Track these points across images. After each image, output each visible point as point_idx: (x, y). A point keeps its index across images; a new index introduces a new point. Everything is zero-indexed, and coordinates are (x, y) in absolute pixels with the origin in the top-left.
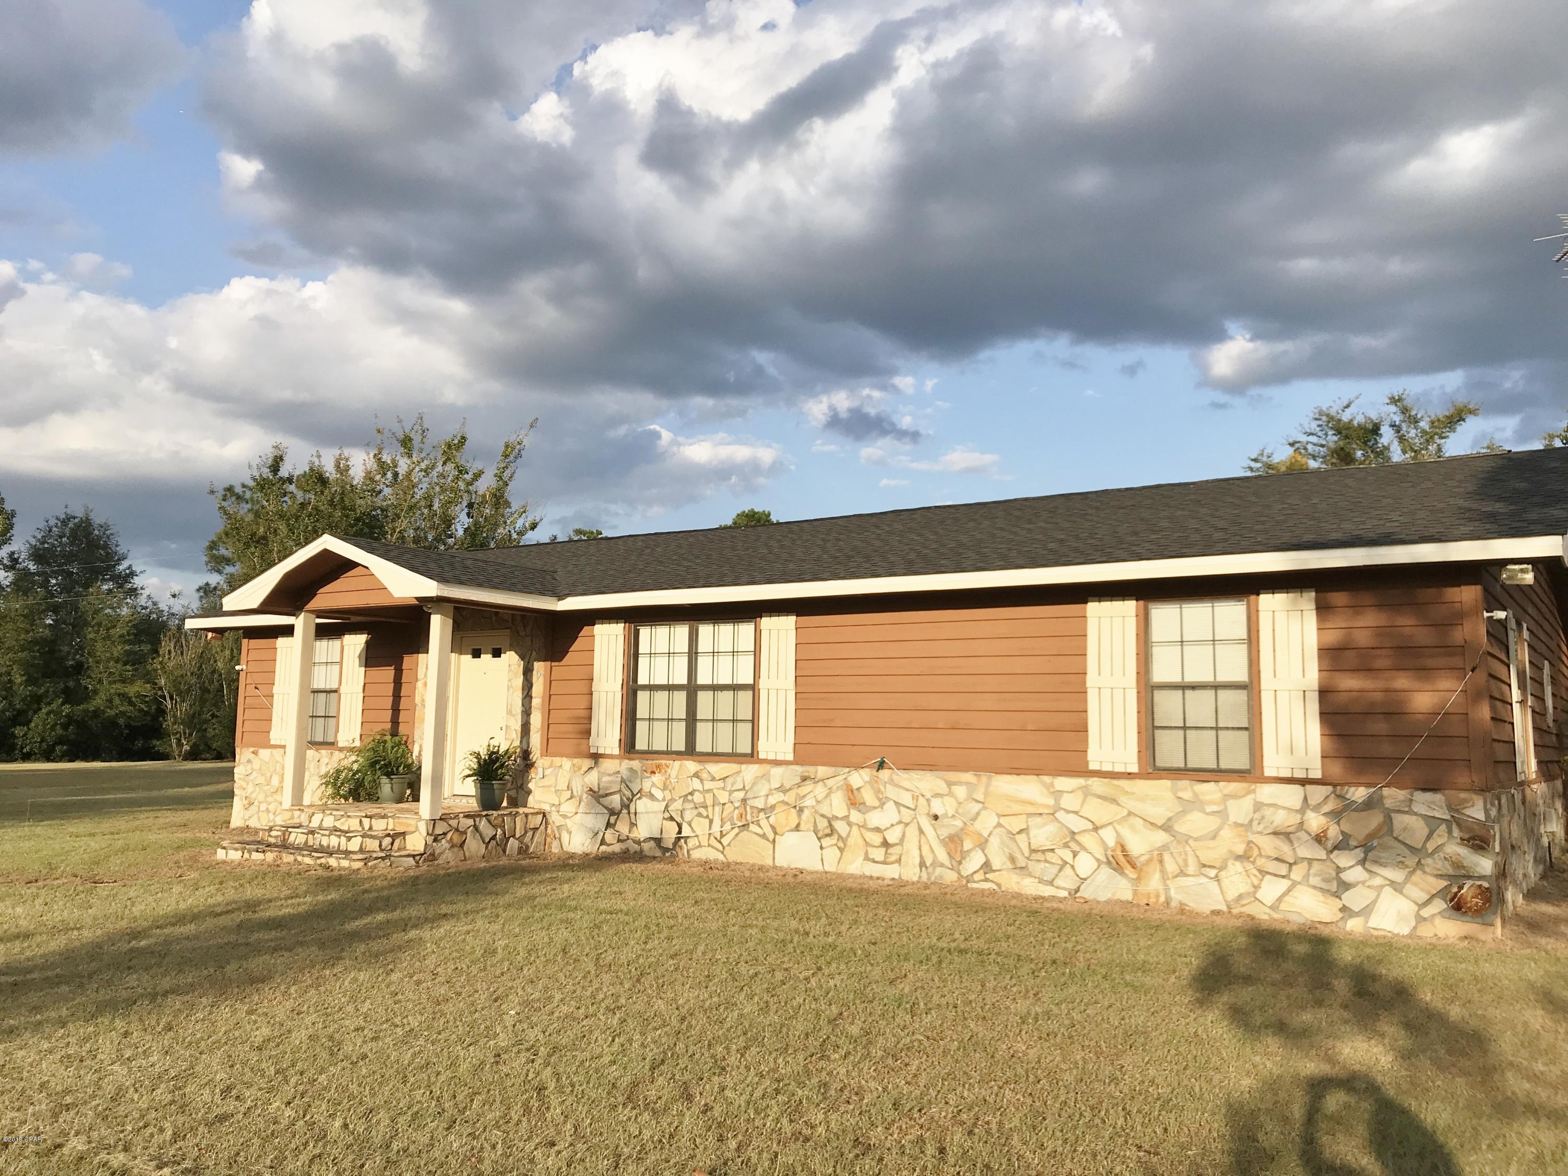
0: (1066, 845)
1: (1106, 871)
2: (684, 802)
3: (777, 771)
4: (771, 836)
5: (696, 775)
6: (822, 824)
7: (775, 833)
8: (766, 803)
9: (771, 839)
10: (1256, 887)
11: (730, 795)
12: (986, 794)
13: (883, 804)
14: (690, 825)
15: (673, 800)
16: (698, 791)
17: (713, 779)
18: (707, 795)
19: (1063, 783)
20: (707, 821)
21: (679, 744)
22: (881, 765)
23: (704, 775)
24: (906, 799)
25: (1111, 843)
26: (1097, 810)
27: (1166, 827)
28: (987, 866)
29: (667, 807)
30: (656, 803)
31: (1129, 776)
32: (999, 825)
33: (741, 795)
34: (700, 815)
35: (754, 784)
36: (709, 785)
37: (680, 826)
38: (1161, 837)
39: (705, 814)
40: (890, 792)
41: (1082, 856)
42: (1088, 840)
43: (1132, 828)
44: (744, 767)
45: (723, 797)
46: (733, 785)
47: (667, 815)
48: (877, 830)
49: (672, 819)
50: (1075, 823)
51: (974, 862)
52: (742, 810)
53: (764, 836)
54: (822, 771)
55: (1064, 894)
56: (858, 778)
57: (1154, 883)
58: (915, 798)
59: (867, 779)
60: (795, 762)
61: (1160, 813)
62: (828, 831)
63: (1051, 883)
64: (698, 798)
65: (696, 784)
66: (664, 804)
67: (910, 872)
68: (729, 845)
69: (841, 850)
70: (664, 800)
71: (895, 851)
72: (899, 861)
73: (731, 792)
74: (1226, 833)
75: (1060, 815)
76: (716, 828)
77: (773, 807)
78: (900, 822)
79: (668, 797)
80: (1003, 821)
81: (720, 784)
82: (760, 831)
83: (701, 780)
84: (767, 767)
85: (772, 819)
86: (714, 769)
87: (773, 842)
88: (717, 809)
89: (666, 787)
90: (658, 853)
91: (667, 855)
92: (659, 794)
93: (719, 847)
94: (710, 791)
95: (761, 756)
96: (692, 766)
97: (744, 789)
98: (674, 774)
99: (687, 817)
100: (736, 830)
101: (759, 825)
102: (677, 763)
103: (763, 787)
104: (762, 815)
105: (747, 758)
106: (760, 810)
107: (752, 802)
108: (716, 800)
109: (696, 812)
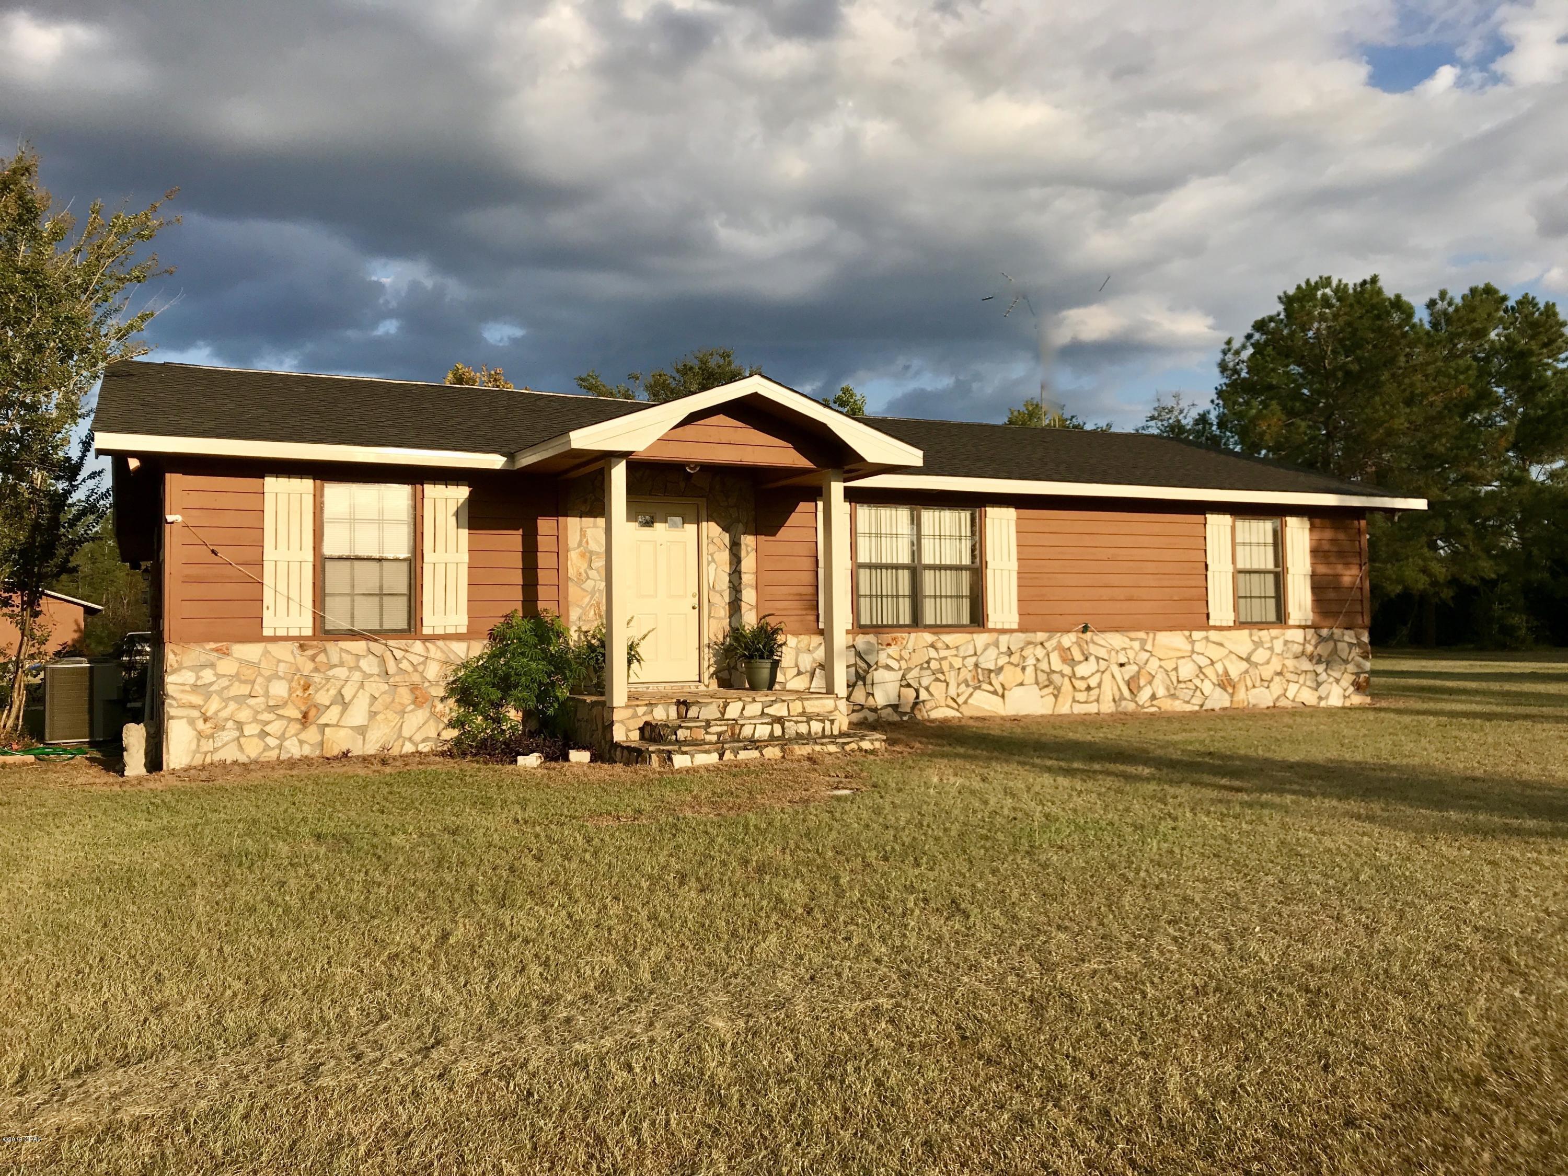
0: (1197, 676)
1: (1218, 690)
2: (921, 670)
3: (1004, 639)
4: (1000, 691)
5: (932, 646)
6: (1042, 678)
7: (1004, 689)
8: (997, 664)
9: (1000, 693)
10: (1286, 690)
11: (963, 661)
12: (1153, 645)
13: (1086, 659)
14: (927, 689)
15: (909, 669)
16: (935, 659)
17: (948, 647)
18: (943, 662)
19: (1197, 635)
20: (945, 684)
21: (905, 619)
22: (1085, 629)
23: (939, 645)
24: (1102, 653)
25: (1221, 671)
26: (1215, 652)
27: (1248, 660)
28: (1153, 697)
29: (903, 676)
30: (892, 673)
31: (1229, 628)
32: (1161, 667)
33: (974, 659)
34: (937, 680)
35: (985, 650)
36: (943, 653)
37: (917, 691)
38: (1244, 665)
39: (942, 678)
40: (1093, 649)
41: (1207, 682)
42: (1209, 671)
43: (1231, 661)
44: (975, 636)
45: (957, 663)
46: (965, 653)
47: (904, 683)
48: (1083, 678)
49: (909, 685)
50: (1203, 661)
51: (1144, 696)
52: (974, 672)
53: (995, 693)
54: (1041, 636)
55: (1197, 708)
56: (1068, 640)
57: (1241, 695)
58: (1109, 652)
59: (1074, 640)
60: (1022, 629)
61: (1244, 652)
62: (1047, 683)
63: (1188, 702)
64: (934, 665)
65: (932, 653)
66: (901, 673)
67: (1107, 707)
68: (966, 702)
69: (1056, 697)
70: (900, 669)
71: (1094, 693)
72: (1098, 701)
73: (964, 658)
74: (1274, 659)
75: (1195, 656)
76: (952, 691)
77: (1001, 668)
78: (1098, 671)
79: (904, 664)
80: (1163, 663)
81: (954, 652)
82: (991, 689)
83: (936, 649)
84: (995, 635)
85: (1001, 677)
86: (948, 638)
87: (1003, 696)
88: (952, 673)
89: (902, 658)
90: (896, 718)
91: (905, 718)
92: (894, 664)
93: (955, 706)
94: (945, 658)
95: (991, 625)
96: (928, 637)
97: (975, 654)
98: (910, 646)
99: (924, 682)
100: (971, 690)
101: (991, 684)
102: (913, 635)
103: (992, 652)
104: (993, 675)
105: (977, 629)
106: (990, 671)
107: (983, 666)
108: (951, 666)
109: (933, 677)
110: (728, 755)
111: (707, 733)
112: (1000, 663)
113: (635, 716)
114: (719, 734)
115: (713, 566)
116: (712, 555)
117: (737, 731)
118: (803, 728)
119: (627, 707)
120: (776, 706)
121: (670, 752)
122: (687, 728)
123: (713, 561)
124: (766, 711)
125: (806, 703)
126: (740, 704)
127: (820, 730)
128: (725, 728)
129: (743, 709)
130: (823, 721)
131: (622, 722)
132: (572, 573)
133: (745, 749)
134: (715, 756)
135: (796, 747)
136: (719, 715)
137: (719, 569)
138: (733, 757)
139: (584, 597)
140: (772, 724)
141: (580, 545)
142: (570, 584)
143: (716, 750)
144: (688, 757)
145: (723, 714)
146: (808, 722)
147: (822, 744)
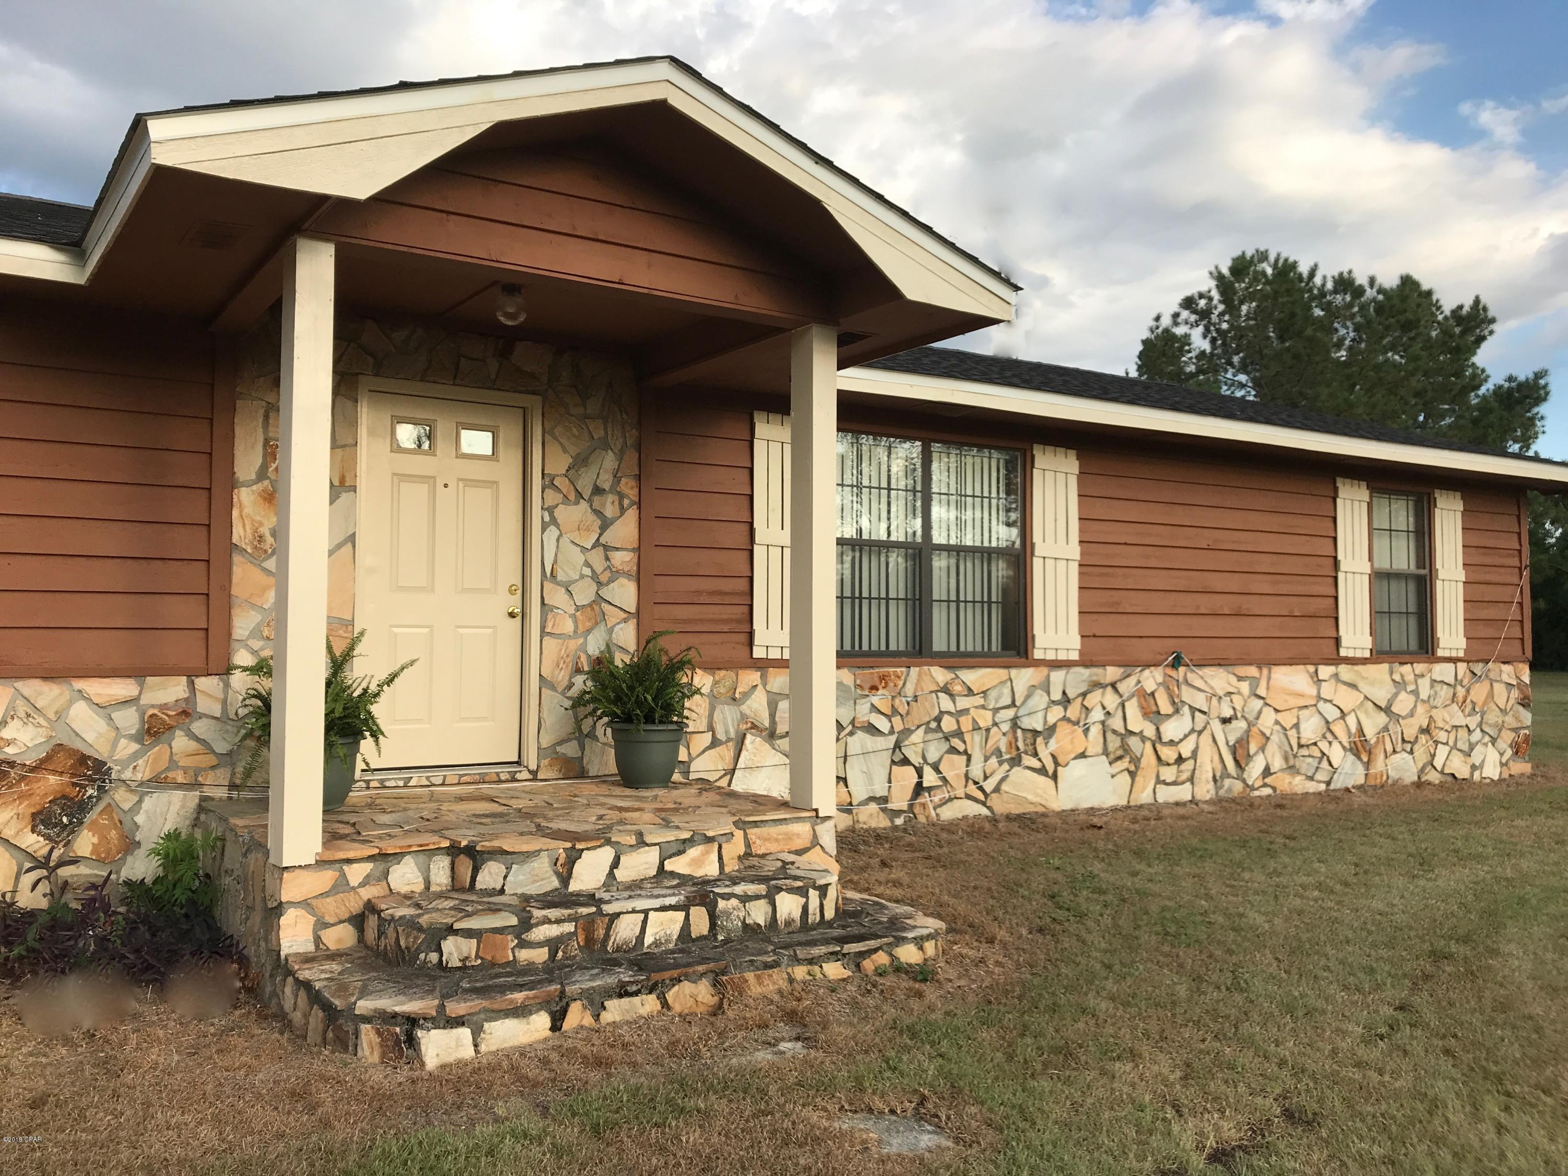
0: (1324, 737)
1: (1351, 757)
2: (926, 733)
3: (1057, 676)
4: (1050, 768)
5: (946, 690)
6: (1114, 743)
7: (1056, 763)
8: (1045, 722)
9: (1051, 772)
10: (1433, 756)
11: (994, 716)
12: (1268, 688)
13: (1177, 711)
14: (936, 768)
15: (907, 732)
16: (949, 713)
17: (970, 692)
18: (962, 719)
19: (1325, 671)
20: (965, 758)
21: (898, 641)
22: (1177, 662)
23: (958, 688)
24: (1200, 701)
25: (1353, 728)
26: (1347, 699)
27: (1387, 710)
28: (1267, 772)
29: (898, 746)
30: (880, 739)
31: (1363, 661)
32: (1277, 722)
33: (1011, 713)
34: (953, 750)
35: (1028, 697)
36: (963, 703)
37: (920, 772)
38: (1382, 719)
39: (961, 747)
40: (1187, 694)
41: (1336, 745)
42: (1338, 729)
43: (1366, 712)
44: (1014, 672)
45: (985, 719)
46: (997, 701)
47: (898, 757)
48: (1172, 743)
49: (905, 761)
50: (1331, 713)
51: (1254, 770)
52: (1010, 736)
53: (1042, 771)
54: (1112, 673)
55: (1323, 787)
56: (1151, 679)
57: (1379, 764)
58: (1209, 700)
59: (1160, 679)
60: (1086, 661)
61: (1381, 695)
62: (1120, 753)
63: (1311, 778)
64: (948, 724)
65: (946, 703)
66: (893, 738)
67: (1205, 790)
68: (997, 789)
69: (1132, 774)
70: (892, 732)
71: (1188, 766)
72: (1191, 779)
73: (996, 710)
74: (1420, 709)
75: (1321, 705)
76: (977, 771)
77: (1053, 728)
78: (1192, 731)
79: (899, 726)
80: (1280, 717)
81: (979, 700)
82: (1037, 765)
83: (952, 696)
84: (1044, 671)
85: (1053, 745)
86: (972, 677)
87: (1055, 777)
88: (978, 738)
89: (895, 711)
90: (882, 822)
91: (899, 821)
92: (882, 724)
93: (981, 796)
94: (966, 711)
95: (1038, 654)
96: (940, 675)
97: (1013, 704)
98: (909, 690)
99: (932, 757)
100: (1006, 766)
101: (1035, 754)
102: (914, 671)
103: (1039, 700)
104: (1040, 740)
105: (1017, 660)
106: (1036, 733)
107: (1026, 723)
108: (976, 728)
109: (946, 746)
110: (576, 1016)
111: (523, 944)
112: (1051, 720)
113: (341, 886)
114: (553, 944)
115: (553, 532)
116: (551, 510)
117: (601, 932)
118: (758, 913)
119: (321, 863)
120: (694, 852)
121: (412, 1021)
122: (469, 933)
123: (554, 521)
124: (669, 866)
125: (753, 833)
126: (607, 854)
127: (797, 914)
128: (569, 927)
129: (616, 864)
130: (802, 892)
131: (305, 904)
132: (240, 534)
133: (623, 992)
134: (541, 1021)
135: (750, 976)
136: (555, 883)
137: (565, 541)
138: (588, 1020)
139: (264, 589)
140: (684, 907)
141: (262, 474)
142: (237, 558)
143: (544, 1004)
144: (465, 1033)
145: (565, 879)
146: (770, 898)
147: (811, 961)
